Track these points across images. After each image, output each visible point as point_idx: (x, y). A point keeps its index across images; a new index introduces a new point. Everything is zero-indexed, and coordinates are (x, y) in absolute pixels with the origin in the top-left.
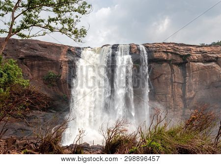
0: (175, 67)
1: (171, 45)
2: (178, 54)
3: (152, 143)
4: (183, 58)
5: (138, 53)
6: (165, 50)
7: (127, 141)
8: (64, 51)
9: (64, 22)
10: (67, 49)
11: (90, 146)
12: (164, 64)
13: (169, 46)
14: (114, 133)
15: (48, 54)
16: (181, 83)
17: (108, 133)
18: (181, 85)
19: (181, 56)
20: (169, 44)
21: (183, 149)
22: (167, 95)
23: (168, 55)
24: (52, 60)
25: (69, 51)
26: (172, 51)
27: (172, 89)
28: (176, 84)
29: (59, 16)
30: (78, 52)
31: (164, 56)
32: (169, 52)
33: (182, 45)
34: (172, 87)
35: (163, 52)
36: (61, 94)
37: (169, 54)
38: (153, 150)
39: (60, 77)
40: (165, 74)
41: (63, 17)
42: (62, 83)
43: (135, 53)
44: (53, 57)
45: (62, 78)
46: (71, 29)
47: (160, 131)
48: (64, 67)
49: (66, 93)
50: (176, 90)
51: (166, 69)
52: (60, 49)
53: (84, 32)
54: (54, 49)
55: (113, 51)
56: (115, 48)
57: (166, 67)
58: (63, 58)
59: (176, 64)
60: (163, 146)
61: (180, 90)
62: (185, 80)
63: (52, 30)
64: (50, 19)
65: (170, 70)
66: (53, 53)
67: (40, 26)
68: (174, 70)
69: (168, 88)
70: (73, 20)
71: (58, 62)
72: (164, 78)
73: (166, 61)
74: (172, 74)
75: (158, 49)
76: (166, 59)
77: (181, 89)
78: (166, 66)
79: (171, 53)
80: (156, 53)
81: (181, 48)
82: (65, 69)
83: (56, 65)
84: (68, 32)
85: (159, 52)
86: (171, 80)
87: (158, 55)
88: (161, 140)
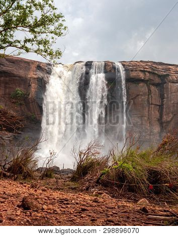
0: (153, 88)
1: (149, 64)
2: (156, 74)
3: (123, 165)
4: (162, 77)
5: (113, 71)
6: (142, 69)
7: (99, 164)
8: (33, 67)
9: (39, 43)
10: (36, 64)
11: (60, 169)
12: (141, 84)
13: (146, 65)
14: (86, 156)
15: (15, 70)
16: (158, 105)
17: (80, 155)
18: (158, 107)
19: (159, 76)
20: (147, 62)
21: (152, 170)
22: (143, 118)
23: (145, 74)
24: (19, 77)
25: (39, 67)
26: (150, 70)
27: (149, 111)
28: (153, 106)
29: (35, 37)
30: (49, 68)
31: (142, 75)
32: (147, 71)
33: (161, 64)
34: (149, 109)
35: (141, 71)
36: (29, 114)
37: (147, 73)
38: (124, 171)
39: (28, 95)
40: (141, 95)
41: (39, 38)
42: (31, 102)
43: (110, 71)
44: (21, 73)
45: (30, 96)
46: (47, 51)
47: (132, 154)
48: (33, 85)
49: (34, 113)
50: (153, 112)
51: (143, 89)
52: (29, 65)
53: (59, 54)
54: (22, 64)
55: (86, 68)
56: (89, 65)
57: (142, 88)
58: (32, 74)
59: (154, 84)
60: (134, 168)
61: (157, 113)
62: (162, 102)
63: (27, 50)
64: (26, 40)
65: (147, 91)
66: (21, 69)
67: (16, 46)
68: (151, 91)
69: (144, 110)
70: (48, 41)
71: (26, 79)
72: (140, 100)
73: (143, 81)
74: (148, 95)
75: (135, 67)
76: (143, 78)
77: (159, 111)
78: (143, 86)
79: (149, 72)
80: (133, 72)
81: (160, 67)
82: (34, 87)
83: (25, 82)
84: (44, 53)
85: (136, 71)
86: (148, 101)
87: (135, 74)
88: (133, 162)
